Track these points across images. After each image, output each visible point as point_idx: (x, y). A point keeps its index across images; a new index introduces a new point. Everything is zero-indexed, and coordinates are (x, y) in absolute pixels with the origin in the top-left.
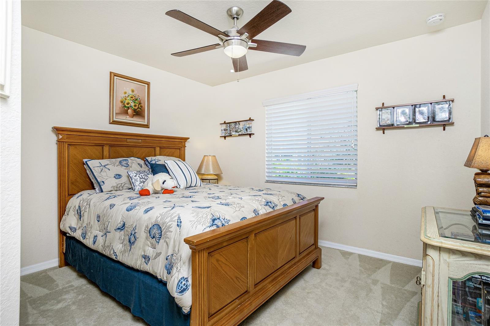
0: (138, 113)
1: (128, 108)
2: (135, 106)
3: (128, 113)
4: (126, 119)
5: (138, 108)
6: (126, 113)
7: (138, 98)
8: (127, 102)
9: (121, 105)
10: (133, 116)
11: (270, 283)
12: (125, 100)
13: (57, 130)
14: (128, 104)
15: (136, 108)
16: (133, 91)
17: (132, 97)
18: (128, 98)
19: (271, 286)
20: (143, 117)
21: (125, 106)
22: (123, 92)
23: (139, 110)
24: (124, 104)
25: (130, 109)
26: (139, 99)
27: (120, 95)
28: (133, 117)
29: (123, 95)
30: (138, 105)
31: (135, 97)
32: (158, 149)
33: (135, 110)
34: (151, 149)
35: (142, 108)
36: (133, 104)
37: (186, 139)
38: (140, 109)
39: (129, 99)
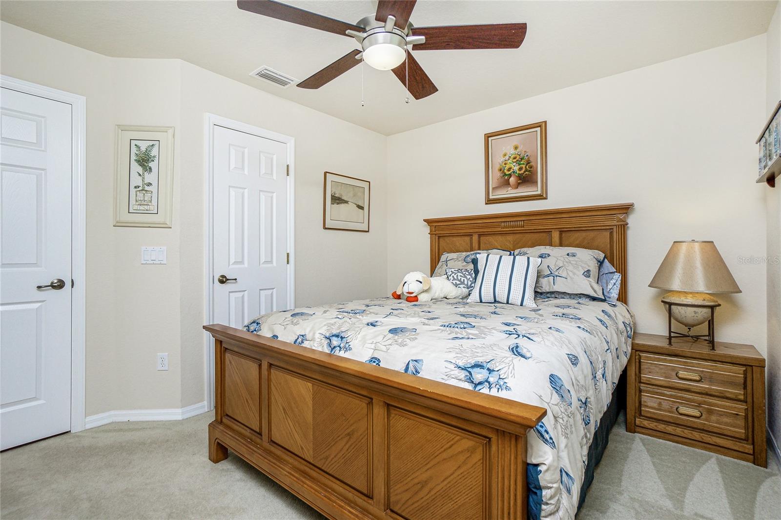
0: (527, 178)
1: (510, 175)
2: (520, 169)
3: (509, 184)
4: (507, 193)
5: (526, 170)
6: (506, 185)
7: (525, 155)
8: (507, 167)
9: (499, 174)
10: (518, 185)
11: (295, 468)
12: (504, 166)
13: (429, 222)
14: (509, 170)
15: (522, 172)
16: (516, 148)
17: (514, 158)
18: (509, 161)
19: (288, 473)
20: (535, 182)
21: (505, 175)
22: (502, 155)
23: (526, 174)
24: (503, 172)
25: (513, 176)
26: (527, 156)
27: (497, 160)
28: (517, 188)
29: (503, 159)
30: (526, 166)
31: (519, 155)
32: (556, 235)
33: (520, 177)
34: (542, 234)
35: (532, 169)
36: (516, 168)
37: (627, 209)
38: (529, 171)
39: (511, 162)
